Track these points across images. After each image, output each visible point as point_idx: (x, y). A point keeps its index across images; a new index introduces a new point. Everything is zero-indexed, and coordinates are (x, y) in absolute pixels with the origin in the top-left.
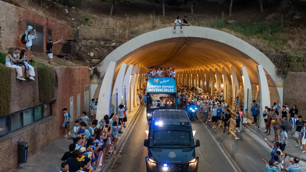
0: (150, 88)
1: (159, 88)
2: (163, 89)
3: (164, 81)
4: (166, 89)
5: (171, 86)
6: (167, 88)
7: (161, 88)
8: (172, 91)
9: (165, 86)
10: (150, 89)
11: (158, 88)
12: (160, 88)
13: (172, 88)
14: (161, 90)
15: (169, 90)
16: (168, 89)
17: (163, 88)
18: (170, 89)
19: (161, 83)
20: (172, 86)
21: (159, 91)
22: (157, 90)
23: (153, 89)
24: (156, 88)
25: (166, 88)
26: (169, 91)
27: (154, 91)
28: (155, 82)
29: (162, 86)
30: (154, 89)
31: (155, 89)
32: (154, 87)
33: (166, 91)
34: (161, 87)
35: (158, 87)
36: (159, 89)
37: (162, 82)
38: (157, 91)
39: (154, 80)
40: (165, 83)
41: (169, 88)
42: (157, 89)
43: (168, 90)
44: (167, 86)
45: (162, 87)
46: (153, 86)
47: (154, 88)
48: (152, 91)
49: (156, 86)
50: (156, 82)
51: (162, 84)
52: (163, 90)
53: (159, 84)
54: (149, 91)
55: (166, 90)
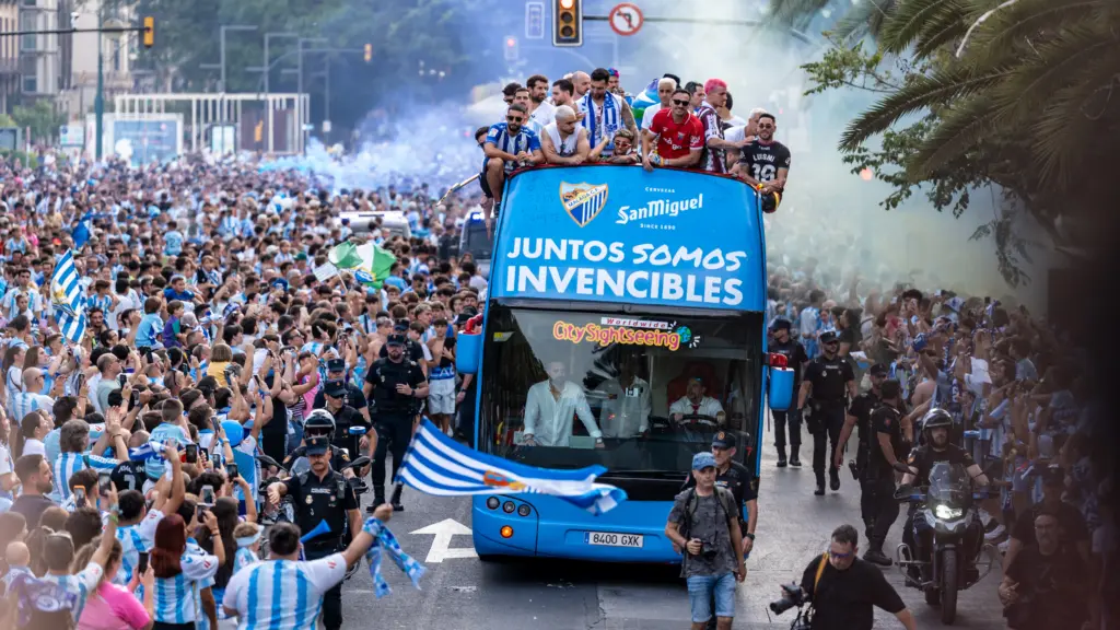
0: (521, 260)
1: (605, 264)
2: (643, 275)
3: (657, 207)
4: (668, 277)
5: (717, 253)
6: (685, 267)
7: (628, 265)
8: (723, 294)
9: (664, 249)
10: (525, 271)
11: (595, 265)
12: (612, 268)
13: (723, 274)
14: (622, 286)
15: (700, 290)
16: (692, 280)
17: (646, 266)
18: (709, 281)
19: (625, 216)
20: (731, 256)
21: (600, 291)
22: (582, 281)
23: (554, 271)
24: (583, 262)
25: (668, 268)
26: (692, 297)
27: (561, 287)
28: (568, 207)
29: (638, 249)
30: (562, 266)
31: (571, 271)
32: (562, 255)
33: (666, 295)
34: (621, 256)
35: (595, 251)
36: (603, 275)
37: (634, 215)
38: (582, 290)
39: (566, 188)
40: (664, 219)
41: (701, 273)
42: (583, 272)
43: (684, 286)
44: (682, 253)
45: (630, 256)
46: (550, 243)
47: (554, 260)
48: (540, 286)
49: (576, 244)
50: (577, 212)
51: (632, 235)
52: (641, 284)
53: (605, 228)
54: (510, 288)
55: (671, 289)
